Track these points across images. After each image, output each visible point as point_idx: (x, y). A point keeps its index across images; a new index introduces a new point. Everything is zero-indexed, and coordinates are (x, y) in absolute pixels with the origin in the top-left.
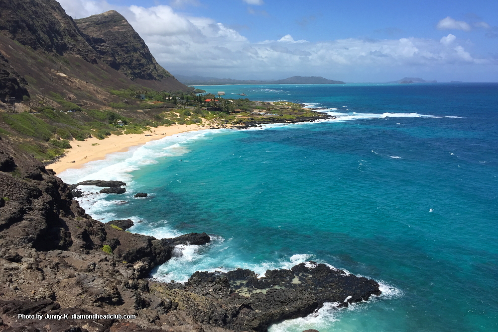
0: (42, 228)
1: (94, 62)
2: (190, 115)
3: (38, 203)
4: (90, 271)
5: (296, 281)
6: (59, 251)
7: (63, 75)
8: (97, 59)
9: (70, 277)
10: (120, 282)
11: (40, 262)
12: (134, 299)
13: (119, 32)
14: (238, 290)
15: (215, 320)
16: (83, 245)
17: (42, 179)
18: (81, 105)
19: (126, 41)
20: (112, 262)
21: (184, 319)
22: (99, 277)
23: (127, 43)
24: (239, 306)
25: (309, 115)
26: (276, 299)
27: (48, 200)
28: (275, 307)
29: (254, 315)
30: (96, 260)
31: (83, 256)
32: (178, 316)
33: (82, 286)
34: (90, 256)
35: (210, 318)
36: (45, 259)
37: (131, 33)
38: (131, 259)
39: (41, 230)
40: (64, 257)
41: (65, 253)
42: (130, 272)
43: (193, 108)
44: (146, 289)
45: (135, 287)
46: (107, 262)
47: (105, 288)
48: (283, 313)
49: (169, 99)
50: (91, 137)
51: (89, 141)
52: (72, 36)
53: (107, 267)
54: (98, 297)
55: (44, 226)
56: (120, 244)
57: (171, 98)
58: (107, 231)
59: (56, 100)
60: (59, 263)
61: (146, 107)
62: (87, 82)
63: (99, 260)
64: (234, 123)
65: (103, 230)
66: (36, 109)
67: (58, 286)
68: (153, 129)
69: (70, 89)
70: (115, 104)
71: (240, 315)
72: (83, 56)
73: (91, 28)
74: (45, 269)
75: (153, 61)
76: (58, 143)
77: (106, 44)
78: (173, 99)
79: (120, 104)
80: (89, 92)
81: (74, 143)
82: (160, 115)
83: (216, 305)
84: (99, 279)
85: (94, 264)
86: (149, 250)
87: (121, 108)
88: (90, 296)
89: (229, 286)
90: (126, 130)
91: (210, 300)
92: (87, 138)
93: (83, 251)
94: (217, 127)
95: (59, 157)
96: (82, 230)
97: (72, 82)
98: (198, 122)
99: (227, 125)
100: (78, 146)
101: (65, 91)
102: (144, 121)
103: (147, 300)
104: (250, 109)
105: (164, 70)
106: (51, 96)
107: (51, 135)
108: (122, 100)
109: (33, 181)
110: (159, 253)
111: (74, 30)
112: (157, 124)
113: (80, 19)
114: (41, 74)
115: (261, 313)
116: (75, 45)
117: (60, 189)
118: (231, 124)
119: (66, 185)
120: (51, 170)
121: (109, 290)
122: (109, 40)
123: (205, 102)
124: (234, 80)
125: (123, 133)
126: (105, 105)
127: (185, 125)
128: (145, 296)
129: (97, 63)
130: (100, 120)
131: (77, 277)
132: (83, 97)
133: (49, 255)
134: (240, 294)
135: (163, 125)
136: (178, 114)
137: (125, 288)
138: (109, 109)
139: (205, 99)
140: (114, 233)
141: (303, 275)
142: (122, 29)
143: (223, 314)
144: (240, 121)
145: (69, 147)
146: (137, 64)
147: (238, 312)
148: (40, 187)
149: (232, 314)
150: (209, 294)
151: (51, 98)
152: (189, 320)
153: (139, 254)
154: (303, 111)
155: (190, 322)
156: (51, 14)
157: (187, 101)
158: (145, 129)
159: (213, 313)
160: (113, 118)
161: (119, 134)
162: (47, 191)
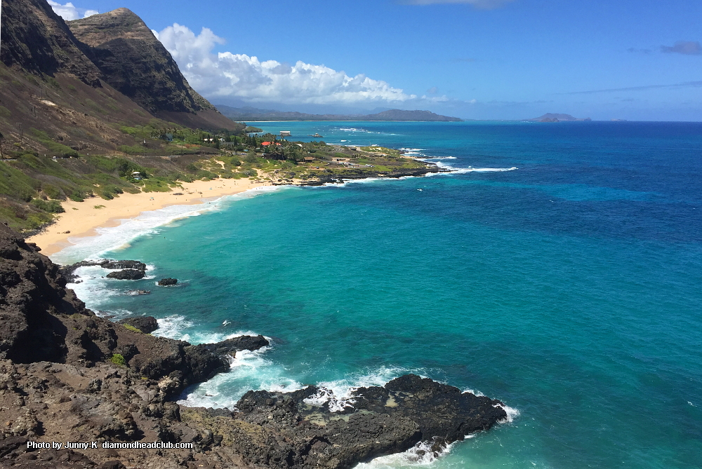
0: (21, 329)
1: (97, 84)
2: (240, 165)
3: (15, 294)
4: (92, 391)
5: (391, 403)
6: (47, 363)
7: (51, 104)
8: (100, 80)
9: (62, 401)
10: (137, 408)
11: (20, 379)
12: (156, 432)
13: (133, 41)
14: (309, 416)
15: (276, 460)
16: (83, 353)
17: (21, 258)
18: (77, 149)
19: (144, 54)
20: (125, 379)
21: (229, 459)
22: (105, 401)
23: (145, 58)
24: (309, 439)
25: (411, 166)
26: (362, 429)
27: (30, 289)
28: (360, 439)
29: (331, 451)
30: (102, 376)
31: (83, 370)
32: (221, 454)
33: (80, 414)
34: (94, 369)
35: (269, 457)
36: (26, 375)
37: (152, 42)
38: (154, 373)
39: (19, 333)
40: (54, 372)
41: (56, 366)
42: (152, 392)
43: (243, 155)
44: (176, 416)
45: (159, 414)
46: (117, 379)
47: (114, 417)
48: (372, 448)
49: (209, 141)
50: (93, 196)
51: (90, 202)
52: (63, 46)
53: (117, 385)
54: (103, 430)
55: (23, 327)
56: (139, 353)
57: (211, 140)
58: (117, 333)
59: (41, 140)
60: (46, 381)
61: (174, 153)
62: (86, 115)
63: (106, 376)
64: (304, 177)
65: (112, 333)
66: (9, 154)
67: (45, 414)
68: (184, 184)
69: (61, 125)
70: (130, 148)
71: (311, 452)
72: (79, 75)
73: (91, 35)
74: (26, 390)
75: (185, 84)
76: (44, 204)
77: (115, 58)
78: (215, 140)
79: (136, 147)
80: (90, 130)
81: (67, 205)
82: (195, 164)
83: (277, 438)
84: (105, 404)
85: (99, 382)
86: (180, 360)
87: (138, 153)
88: (93, 427)
89: (296, 411)
90: (144, 186)
91: (268, 431)
92: (86, 197)
93: (82, 362)
94: (279, 183)
95: (46, 226)
96: (81, 333)
97: (64, 114)
98: (252, 174)
99: (293, 179)
100: (74, 209)
101: (53, 127)
102: (172, 173)
103: (176, 432)
104: (327, 157)
105: (201, 98)
106: (32, 133)
107: (34, 193)
108: (139, 142)
109: (7, 260)
110: (196, 365)
111: (67, 37)
112: (191, 177)
113: (75, 21)
114: (17, 101)
115: (341, 448)
116: (67, 59)
117: (47, 272)
118: (300, 178)
119: (56, 267)
120: (34, 245)
121: (120, 420)
122: (118, 53)
123: (262, 146)
124: (304, 114)
125: (141, 190)
126: (113, 148)
127: (232, 180)
128: (175, 427)
129: (101, 87)
130: (106, 171)
131: (74, 401)
132: (80, 136)
133: (31, 370)
134: (313, 422)
135: (199, 179)
136: (222, 163)
137: (144, 416)
138: (119, 155)
139: (262, 141)
140: (129, 336)
141: (400, 394)
142: (137, 35)
143: (287, 451)
144: (313, 175)
145: (61, 210)
146: (160, 89)
147: (308, 448)
148: (17, 270)
149: (300, 451)
150: (267, 422)
151: (32, 137)
152: (238, 460)
153: (166, 367)
154: (403, 160)
155: (238, 462)
156: (31, 12)
157: (236, 144)
158: (174, 185)
159: (272, 449)
160: (125, 168)
161: (136, 191)
162: (27, 275)
